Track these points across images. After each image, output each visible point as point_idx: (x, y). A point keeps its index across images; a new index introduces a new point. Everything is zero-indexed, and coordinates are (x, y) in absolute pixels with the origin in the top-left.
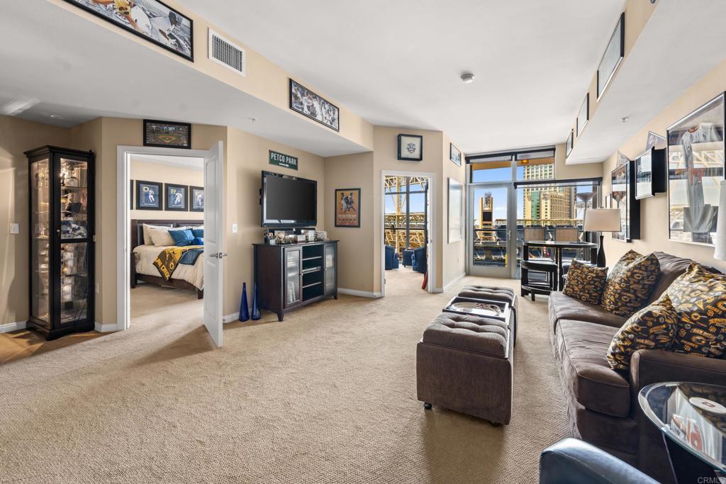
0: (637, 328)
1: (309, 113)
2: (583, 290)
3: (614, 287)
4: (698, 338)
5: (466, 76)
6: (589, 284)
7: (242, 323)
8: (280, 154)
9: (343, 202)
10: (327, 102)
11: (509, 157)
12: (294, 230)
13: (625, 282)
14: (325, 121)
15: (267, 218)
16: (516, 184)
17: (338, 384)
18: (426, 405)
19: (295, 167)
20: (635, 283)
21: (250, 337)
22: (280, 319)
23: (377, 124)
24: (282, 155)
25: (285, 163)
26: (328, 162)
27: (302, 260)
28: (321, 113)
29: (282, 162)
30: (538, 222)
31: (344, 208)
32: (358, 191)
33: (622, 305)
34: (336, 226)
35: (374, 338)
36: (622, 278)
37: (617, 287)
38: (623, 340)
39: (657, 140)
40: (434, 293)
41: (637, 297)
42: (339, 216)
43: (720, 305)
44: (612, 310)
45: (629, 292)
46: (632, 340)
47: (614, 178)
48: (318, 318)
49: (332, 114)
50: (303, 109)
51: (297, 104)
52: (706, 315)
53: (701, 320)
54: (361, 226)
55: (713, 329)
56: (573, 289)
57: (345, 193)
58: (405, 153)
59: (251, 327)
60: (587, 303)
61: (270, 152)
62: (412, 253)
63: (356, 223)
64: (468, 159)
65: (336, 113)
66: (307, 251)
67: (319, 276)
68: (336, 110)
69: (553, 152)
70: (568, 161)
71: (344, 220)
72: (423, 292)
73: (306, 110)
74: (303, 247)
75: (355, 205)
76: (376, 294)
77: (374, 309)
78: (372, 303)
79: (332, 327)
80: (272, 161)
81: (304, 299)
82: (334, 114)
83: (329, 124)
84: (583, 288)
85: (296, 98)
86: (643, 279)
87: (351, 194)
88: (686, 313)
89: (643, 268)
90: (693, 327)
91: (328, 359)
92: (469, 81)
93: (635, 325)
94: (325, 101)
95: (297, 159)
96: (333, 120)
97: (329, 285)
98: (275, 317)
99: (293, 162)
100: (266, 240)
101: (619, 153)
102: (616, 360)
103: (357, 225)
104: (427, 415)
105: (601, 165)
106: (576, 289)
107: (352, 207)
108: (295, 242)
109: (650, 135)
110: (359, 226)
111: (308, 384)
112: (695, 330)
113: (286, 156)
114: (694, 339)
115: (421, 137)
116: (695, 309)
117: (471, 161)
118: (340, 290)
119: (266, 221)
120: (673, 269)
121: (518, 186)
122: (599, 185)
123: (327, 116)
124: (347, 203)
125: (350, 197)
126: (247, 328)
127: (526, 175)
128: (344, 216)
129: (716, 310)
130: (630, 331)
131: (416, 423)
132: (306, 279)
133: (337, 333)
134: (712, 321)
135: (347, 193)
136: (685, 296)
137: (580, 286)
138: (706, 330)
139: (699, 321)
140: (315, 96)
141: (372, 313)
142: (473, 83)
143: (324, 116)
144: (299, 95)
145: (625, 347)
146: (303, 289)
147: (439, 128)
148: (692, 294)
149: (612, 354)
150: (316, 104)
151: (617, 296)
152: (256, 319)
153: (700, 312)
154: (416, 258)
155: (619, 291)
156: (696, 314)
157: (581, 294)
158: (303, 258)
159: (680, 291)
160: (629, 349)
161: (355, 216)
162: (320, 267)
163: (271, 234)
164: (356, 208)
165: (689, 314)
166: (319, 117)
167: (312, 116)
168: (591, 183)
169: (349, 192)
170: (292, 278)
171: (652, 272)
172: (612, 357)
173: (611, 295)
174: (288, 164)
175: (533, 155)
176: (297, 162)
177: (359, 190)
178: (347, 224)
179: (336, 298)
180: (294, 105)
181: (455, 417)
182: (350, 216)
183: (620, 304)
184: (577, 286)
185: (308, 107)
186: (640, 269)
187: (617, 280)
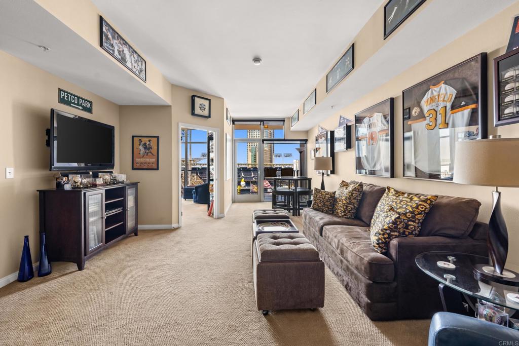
0: (392, 226)
1: (120, 57)
2: (324, 205)
3: (342, 202)
4: (411, 227)
5: (257, 60)
6: (327, 201)
7: (24, 284)
8: (72, 94)
9: (141, 147)
10: (136, 53)
11: (259, 123)
12: (91, 173)
13: (349, 199)
14: (134, 70)
15: (58, 162)
16: (263, 141)
17: (179, 320)
18: (265, 313)
19: (89, 110)
20: (353, 199)
21: (44, 298)
22: (80, 268)
23: (175, 83)
24: (75, 96)
25: (78, 104)
26: (124, 110)
27: (104, 203)
28: (130, 60)
29: (74, 103)
30: (255, 165)
31: (141, 153)
32: (156, 138)
33: (348, 212)
34: (133, 169)
35: (190, 264)
36: (346, 197)
37: (344, 202)
38: (383, 235)
39: (346, 120)
40: (219, 218)
41: (354, 206)
42: (137, 160)
43: (419, 208)
44: (343, 216)
45: (351, 204)
46: (388, 234)
47: (317, 140)
48: (126, 258)
49: (140, 65)
50: (113, 51)
51: (108, 45)
52: (414, 214)
53: (412, 217)
54: (160, 168)
55: (417, 221)
56: (318, 205)
57: (143, 139)
58: (198, 111)
59: (42, 286)
60: (327, 213)
61: (60, 90)
62: (193, 189)
63: (155, 166)
64: (234, 121)
65: (144, 64)
66: (109, 194)
67: (122, 217)
68: (144, 62)
69: (283, 122)
70: (292, 129)
71: (141, 163)
72: (210, 218)
73: (116, 53)
74: (106, 191)
75: (154, 151)
76: (175, 225)
77: (178, 239)
78: (173, 234)
79: (146, 264)
80: (62, 101)
81: (106, 242)
82: (142, 65)
83: (137, 72)
84: (324, 204)
85: (107, 38)
86: (357, 196)
87: (149, 141)
88: (403, 213)
89: (357, 190)
90: (408, 221)
91: (157, 297)
92: (258, 64)
93: (391, 225)
94: (134, 50)
95: (91, 102)
96: (141, 71)
97: (130, 223)
98: (74, 267)
99: (88, 105)
100: (60, 186)
101: (319, 126)
102: (380, 247)
103: (156, 167)
104: (269, 320)
105: (307, 132)
106: (320, 205)
107: (151, 152)
108: (94, 186)
109: (341, 117)
110: (157, 169)
111: (148, 332)
112: (410, 223)
113: (79, 98)
114: (409, 228)
115: (210, 100)
116: (408, 211)
117: (235, 123)
118: (140, 227)
119: (56, 164)
120: (370, 190)
121: (265, 142)
122: (306, 143)
123: (136, 65)
124: (145, 148)
125: (148, 143)
126: (34, 288)
127: (248, 136)
128: (142, 160)
129: (418, 210)
130: (388, 228)
131: (265, 332)
132: (109, 221)
133: (153, 268)
134: (417, 217)
135: (145, 140)
136: (398, 205)
137: (322, 204)
138: (414, 222)
139: (411, 217)
140: (126, 43)
141: (178, 243)
142: (259, 66)
143: (134, 64)
144: (110, 36)
145: (385, 238)
146: (106, 231)
147: (222, 96)
148: (402, 203)
149: (377, 244)
150: (126, 51)
151: (345, 207)
152: (43, 274)
153: (410, 212)
154: (197, 193)
155: (346, 204)
156: (409, 214)
157: (323, 208)
158: (106, 200)
159: (393, 202)
160: (387, 240)
161: (154, 160)
162: (121, 208)
163: (65, 179)
164: (155, 153)
165: (405, 214)
166: (129, 64)
167: (123, 61)
168: (299, 142)
169: (147, 139)
170: (94, 222)
171: (361, 192)
172: (377, 246)
173: (341, 207)
174: (81, 106)
175: (271, 123)
176: (91, 105)
177: (158, 137)
178: (145, 167)
179: (136, 235)
180: (105, 44)
181: (288, 315)
182: (148, 160)
183: (347, 212)
184: (320, 203)
185: (119, 52)
186: (356, 191)
187: (343, 198)
